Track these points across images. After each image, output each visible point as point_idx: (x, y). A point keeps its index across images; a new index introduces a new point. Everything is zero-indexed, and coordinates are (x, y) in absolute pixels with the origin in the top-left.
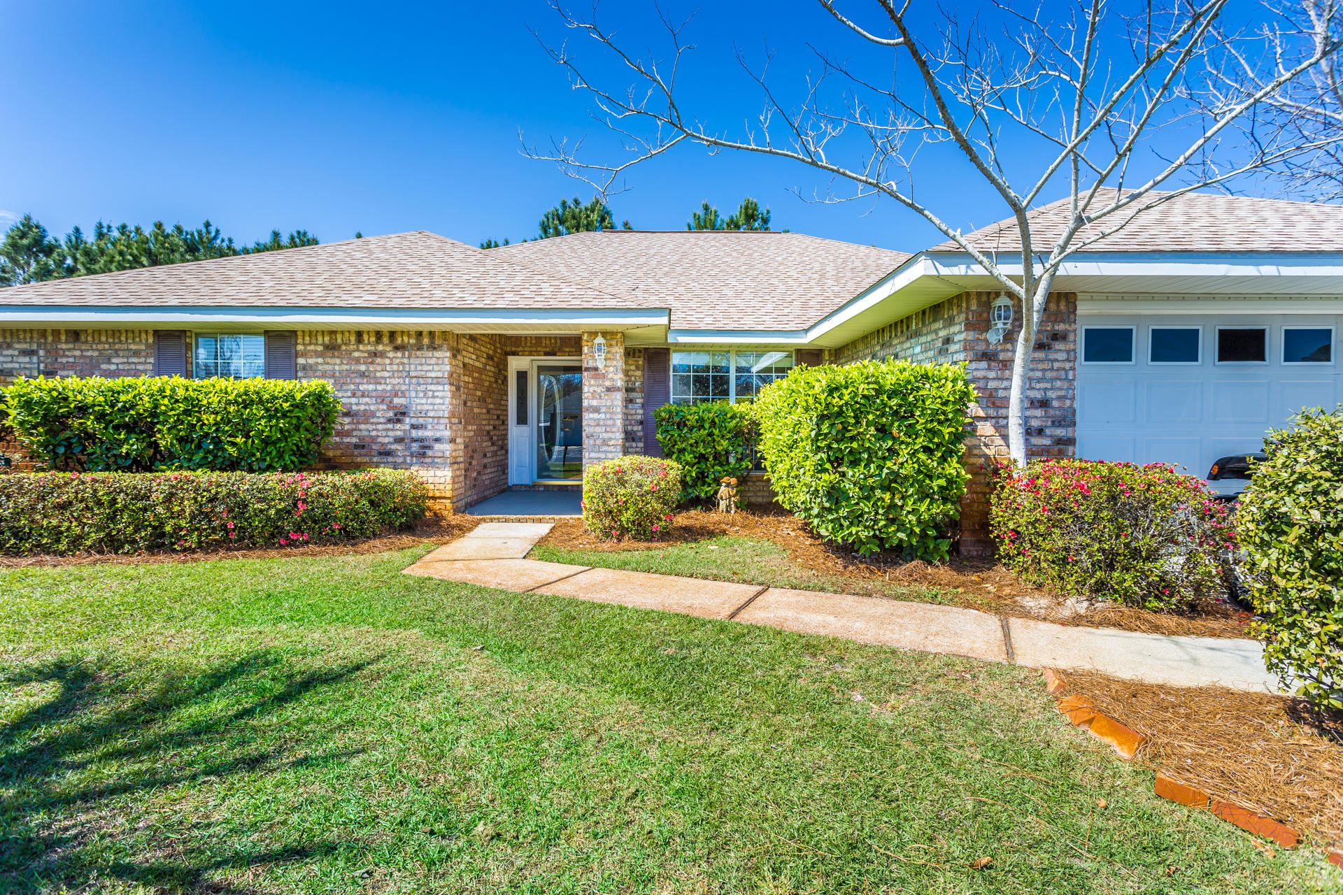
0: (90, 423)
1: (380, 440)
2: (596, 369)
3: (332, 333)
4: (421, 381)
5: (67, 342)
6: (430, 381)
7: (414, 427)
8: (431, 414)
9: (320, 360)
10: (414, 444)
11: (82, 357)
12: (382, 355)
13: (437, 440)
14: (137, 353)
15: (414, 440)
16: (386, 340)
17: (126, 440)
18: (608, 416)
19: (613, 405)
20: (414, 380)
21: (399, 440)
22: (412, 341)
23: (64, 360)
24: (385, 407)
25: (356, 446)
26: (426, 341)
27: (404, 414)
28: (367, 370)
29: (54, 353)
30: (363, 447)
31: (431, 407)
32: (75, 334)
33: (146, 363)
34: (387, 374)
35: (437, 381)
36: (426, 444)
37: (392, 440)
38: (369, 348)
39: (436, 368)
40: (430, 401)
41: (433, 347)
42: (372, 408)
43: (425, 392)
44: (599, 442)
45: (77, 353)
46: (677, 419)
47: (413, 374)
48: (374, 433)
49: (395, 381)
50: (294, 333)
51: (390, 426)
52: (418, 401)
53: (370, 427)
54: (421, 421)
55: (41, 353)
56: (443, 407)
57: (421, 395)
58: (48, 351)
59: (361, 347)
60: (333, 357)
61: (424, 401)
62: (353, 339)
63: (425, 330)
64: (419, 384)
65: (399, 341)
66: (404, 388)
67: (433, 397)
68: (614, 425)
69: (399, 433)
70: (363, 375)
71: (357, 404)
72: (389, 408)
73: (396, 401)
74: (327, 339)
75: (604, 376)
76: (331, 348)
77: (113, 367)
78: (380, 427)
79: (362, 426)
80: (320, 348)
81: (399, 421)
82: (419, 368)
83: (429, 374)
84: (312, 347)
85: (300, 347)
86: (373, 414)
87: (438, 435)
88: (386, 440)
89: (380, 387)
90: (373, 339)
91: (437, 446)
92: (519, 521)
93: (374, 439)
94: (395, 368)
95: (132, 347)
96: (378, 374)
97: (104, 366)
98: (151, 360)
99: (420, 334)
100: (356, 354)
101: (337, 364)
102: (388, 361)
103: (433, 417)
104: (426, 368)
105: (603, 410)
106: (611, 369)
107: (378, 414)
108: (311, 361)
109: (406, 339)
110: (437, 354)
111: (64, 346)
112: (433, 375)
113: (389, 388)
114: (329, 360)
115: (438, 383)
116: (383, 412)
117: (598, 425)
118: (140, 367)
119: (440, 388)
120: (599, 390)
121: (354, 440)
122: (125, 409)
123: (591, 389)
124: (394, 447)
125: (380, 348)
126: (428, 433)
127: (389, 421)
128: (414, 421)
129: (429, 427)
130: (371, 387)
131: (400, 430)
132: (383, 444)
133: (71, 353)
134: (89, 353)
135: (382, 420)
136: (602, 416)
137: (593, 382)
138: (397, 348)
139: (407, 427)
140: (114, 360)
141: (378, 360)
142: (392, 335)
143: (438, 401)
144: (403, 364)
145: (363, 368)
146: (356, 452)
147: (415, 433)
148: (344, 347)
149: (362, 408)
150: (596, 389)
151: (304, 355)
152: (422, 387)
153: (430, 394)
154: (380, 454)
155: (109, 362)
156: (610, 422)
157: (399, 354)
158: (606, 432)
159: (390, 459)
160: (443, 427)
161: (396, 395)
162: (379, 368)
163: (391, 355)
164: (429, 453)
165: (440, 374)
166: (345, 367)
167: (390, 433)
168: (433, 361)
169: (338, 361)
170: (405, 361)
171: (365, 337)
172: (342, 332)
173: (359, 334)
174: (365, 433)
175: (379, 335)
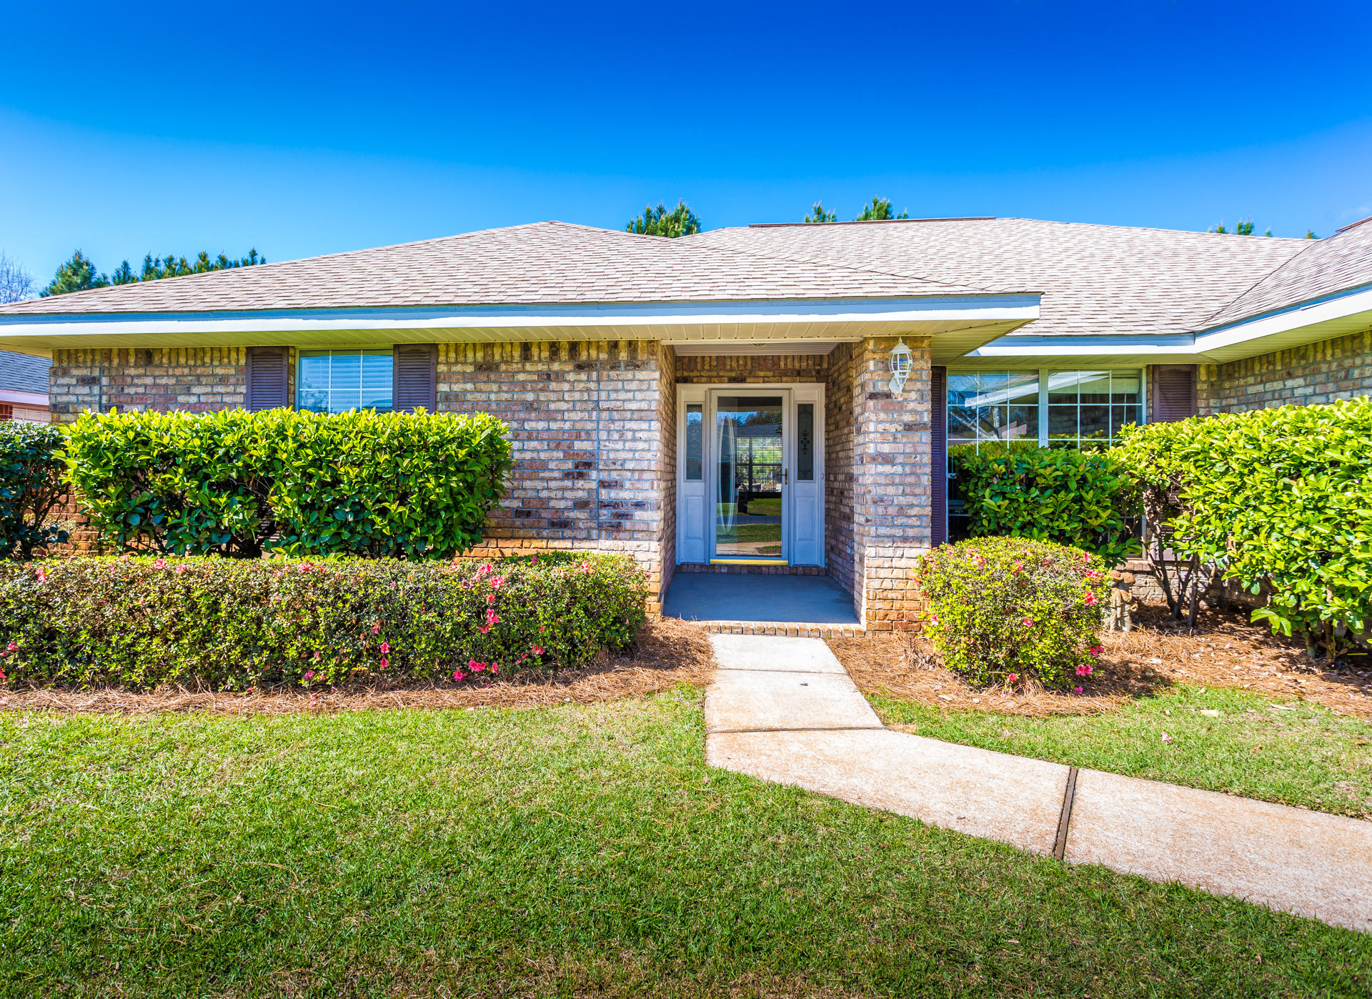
0: (178, 479)
1: (552, 504)
2: (888, 395)
3: (488, 346)
4: (616, 415)
5: (136, 366)
6: (628, 415)
7: (604, 484)
8: (630, 465)
9: (469, 386)
10: (604, 511)
11: (155, 385)
12: (560, 377)
13: (639, 505)
14: (223, 380)
15: (604, 505)
16: (564, 355)
18: (908, 469)
19: (916, 453)
20: (605, 415)
21: (581, 505)
22: (603, 356)
23: (132, 391)
24: (561, 455)
25: (518, 513)
26: (623, 355)
27: (588, 465)
28: (537, 400)
29: (119, 382)
30: (528, 514)
31: (630, 455)
32: (147, 354)
33: (235, 393)
34: (564, 406)
35: (640, 415)
36: (622, 510)
37: (570, 504)
38: (540, 367)
39: (639, 396)
40: (628, 445)
41: (634, 365)
42: (543, 456)
43: (621, 432)
44: (892, 510)
45: (149, 381)
46: (1020, 475)
47: (603, 405)
48: (544, 494)
49: (576, 416)
50: (434, 346)
51: (568, 483)
52: (611, 446)
53: (539, 485)
54: (614, 475)
55: (105, 381)
56: (649, 455)
57: (616, 436)
58: (112, 378)
59: (528, 367)
60: (488, 381)
61: (619, 446)
62: (517, 354)
63: (623, 338)
64: (612, 421)
65: (584, 356)
66: (589, 426)
67: (634, 440)
68: (917, 484)
69: (580, 494)
70: (529, 407)
71: (521, 450)
72: (567, 456)
73: (578, 445)
74: (480, 355)
75: (901, 407)
76: (486, 368)
77: (193, 399)
78: (553, 484)
79: (528, 484)
80: (470, 369)
81: (581, 476)
82: (613, 396)
83: (629, 406)
84: (459, 368)
85: (442, 368)
86: (543, 466)
87: (640, 497)
88: (562, 504)
89: (554, 426)
90: (545, 354)
91: (638, 514)
92: (763, 632)
93: (544, 502)
94: (577, 396)
95: (219, 371)
96: (552, 406)
97: (181, 399)
98: (243, 389)
99: (614, 345)
100: (521, 377)
101: (494, 392)
102: (566, 386)
103: (633, 471)
104: (622, 396)
105: (900, 459)
106: (913, 395)
107: (552, 465)
108: (456, 388)
109: (593, 353)
110: (641, 375)
111: (132, 372)
112: (634, 406)
113: (567, 426)
114: (482, 386)
115: (641, 419)
116: (557, 462)
117: (893, 484)
118: (228, 399)
119: (644, 426)
120: (892, 428)
121: (516, 504)
122: (227, 458)
123: (881, 427)
124: (572, 515)
125: (556, 366)
126: (625, 495)
127: (567, 475)
128: (604, 476)
129: (627, 485)
130: (541, 425)
131: (582, 489)
132: (557, 510)
133: (141, 380)
134: (164, 381)
135: (556, 474)
136: (899, 469)
137: (882, 416)
138: (580, 367)
139: (594, 485)
140: (195, 390)
141: (553, 385)
142: (574, 347)
143: (640, 445)
144: (588, 390)
145: (530, 397)
146: (518, 522)
147: (604, 494)
148: (503, 367)
149: (528, 456)
150: (888, 426)
151: (448, 378)
152: (618, 425)
153: (629, 435)
154: (553, 524)
155: (189, 393)
156: (911, 479)
157: (583, 376)
158: (904, 494)
159: (568, 533)
160: (647, 485)
161: (578, 438)
162: (553, 396)
163: (571, 377)
164: (627, 524)
165: (644, 406)
166: (505, 396)
167: (568, 494)
168: (634, 385)
169: (495, 387)
170: (593, 386)
171: (535, 351)
172: (502, 345)
173: (526, 347)
174: (531, 494)
175: (554, 348)
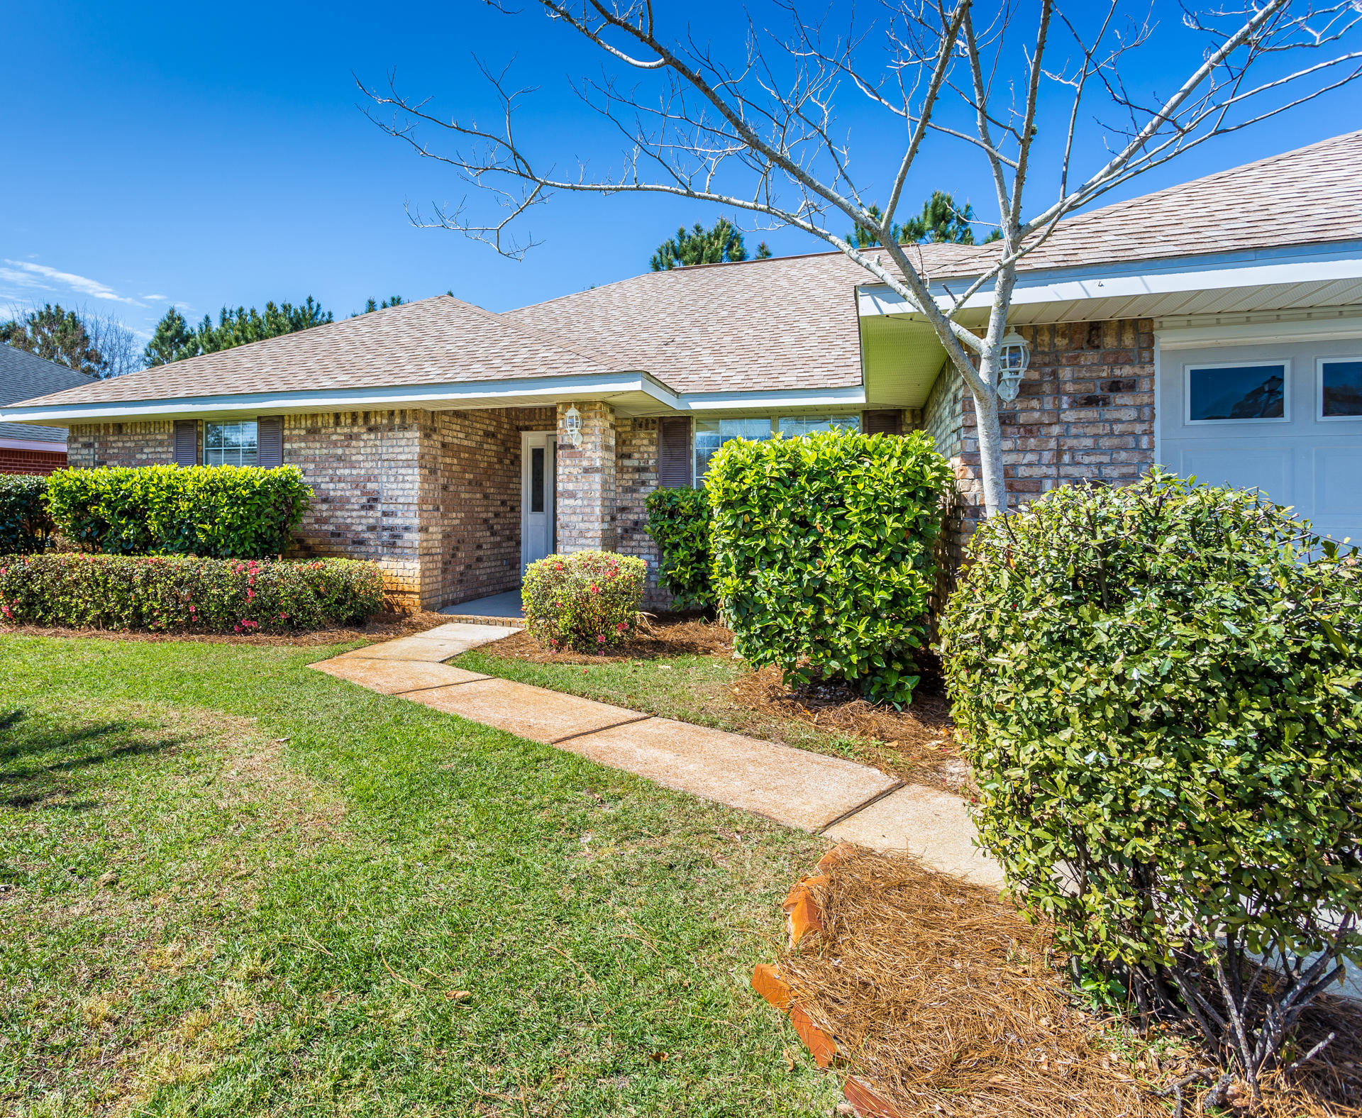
0: (101, 510)
1: (354, 528)
2: (572, 447)
3: (314, 416)
4: (393, 464)
5: (114, 435)
6: (400, 464)
7: (385, 514)
8: (401, 500)
9: (303, 445)
10: (385, 533)
11: (124, 447)
12: (356, 437)
13: (407, 529)
14: (161, 443)
15: (385, 529)
16: (360, 421)
17: (127, 525)
18: (586, 503)
19: (590, 489)
20: (386, 464)
21: (372, 528)
22: (385, 421)
23: (111, 451)
24: (359, 493)
25: (333, 534)
26: (397, 421)
27: (376, 500)
28: (344, 454)
29: (105, 445)
30: (339, 535)
31: (401, 493)
32: (119, 426)
33: (168, 452)
34: (361, 458)
35: (408, 464)
36: (396, 533)
37: (364, 528)
38: (346, 430)
39: (407, 450)
40: (400, 485)
41: (404, 427)
42: (348, 493)
43: (396, 476)
44: (575, 533)
45: (120, 444)
46: (668, 506)
47: (385, 457)
48: (349, 521)
49: (368, 465)
50: (282, 417)
51: (363, 513)
52: (389, 486)
53: (346, 514)
54: (392, 507)
55: (96, 445)
56: (413, 493)
57: (392, 479)
58: (101, 444)
59: (339, 430)
60: (314, 441)
61: (394, 486)
62: (331, 421)
63: (397, 408)
64: (390, 468)
65: (373, 422)
66: (376, 472)
67: (404, 481)
68: (592, 513)
69: (371, 521)
70: (339, 459)
71: (334, 490)
72: (363, 494)
73: (369, 486)
74: (309, 422)
75: (581, 455)
76: (313, 432)
77: (144, 457)
78: (354, 514)
79: (339, 513)
80: (303, 432)
81: (371, 508)
82: (391, 450)
83: (400, 457)
84: (296, 432)
85: (287, 432)
86: (348, 500)
87: (408, 523)
88: (360, 528)
89: (354, 472)
90: (349, 421)
91: (407, 536)
92: (488, 623)
93: (348, 526)
94: (369, 450)
95: (159, 437)
96: (354, 458)
97: (138, 456)
98: (171, 449)
99: (392, 413)
100: (334, 437)
101: (317, 449)
102: (362, 444)
103: (403, 504)
104: (397, 450)
105: (580, 495)
106: (590, 446)
107: (353, 500)
108: (295, 446)
109: (379, 419)
110: (408, 434)
111: (111, 439)
112: (403, 457)
113: (363, 472)
114: (310, 444)
115: (409, 466)
116: (357, 498)
117: (575, 513)
118: (164, 456)
119: (410, 471)
120: (575, 471)
121: (331, 528)
122: (126, 497)
123: (567, 471)
124: (366, 535)
125: (355, 430)
126: (397, 521)
127: (363, 507)
128: (385, 508)
129: (399, 514)
130: (347, 472)
131: (373, 517)
132: (357, 533)
133: (117, 444)
134: (128, 445)
135: (356, 507)
136: (579, 502)
137: (568, 462)
138: (370, 430)
139: (379, 514)
140: (146, 450)
141: (354, 443)
142: (367, 415)
143: (408, 486)
144: (376, 446)
145: (340, 451)
146: (333, 540)
147: (387, 521)
148: (323, 431)
149: (339, 493)
150: (572, 470)
151: (290, 440)
152: (393, 471)
153: (400, 478)
154: (354, 542)
155: (142, 453)
156: (588, 510)
157: (372, 436)
158: (583, 521)
159: (363, 549)
160: (412, 514)
161: (369, 480)
162: (354, 451)
163: (365, 437)
164: (399, 543)
165: (410, 457)
166: (325, 451)
167: (364, 521)
168: (403, 442)
169: (318, 445)
170: (378, 443)
171: (342, 419)
172: (322, 415)
173: (337, 416)
174: (341, 520)
175: (354, 416)
